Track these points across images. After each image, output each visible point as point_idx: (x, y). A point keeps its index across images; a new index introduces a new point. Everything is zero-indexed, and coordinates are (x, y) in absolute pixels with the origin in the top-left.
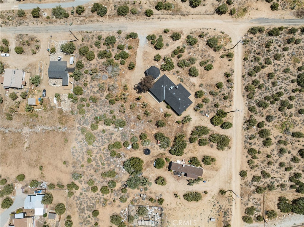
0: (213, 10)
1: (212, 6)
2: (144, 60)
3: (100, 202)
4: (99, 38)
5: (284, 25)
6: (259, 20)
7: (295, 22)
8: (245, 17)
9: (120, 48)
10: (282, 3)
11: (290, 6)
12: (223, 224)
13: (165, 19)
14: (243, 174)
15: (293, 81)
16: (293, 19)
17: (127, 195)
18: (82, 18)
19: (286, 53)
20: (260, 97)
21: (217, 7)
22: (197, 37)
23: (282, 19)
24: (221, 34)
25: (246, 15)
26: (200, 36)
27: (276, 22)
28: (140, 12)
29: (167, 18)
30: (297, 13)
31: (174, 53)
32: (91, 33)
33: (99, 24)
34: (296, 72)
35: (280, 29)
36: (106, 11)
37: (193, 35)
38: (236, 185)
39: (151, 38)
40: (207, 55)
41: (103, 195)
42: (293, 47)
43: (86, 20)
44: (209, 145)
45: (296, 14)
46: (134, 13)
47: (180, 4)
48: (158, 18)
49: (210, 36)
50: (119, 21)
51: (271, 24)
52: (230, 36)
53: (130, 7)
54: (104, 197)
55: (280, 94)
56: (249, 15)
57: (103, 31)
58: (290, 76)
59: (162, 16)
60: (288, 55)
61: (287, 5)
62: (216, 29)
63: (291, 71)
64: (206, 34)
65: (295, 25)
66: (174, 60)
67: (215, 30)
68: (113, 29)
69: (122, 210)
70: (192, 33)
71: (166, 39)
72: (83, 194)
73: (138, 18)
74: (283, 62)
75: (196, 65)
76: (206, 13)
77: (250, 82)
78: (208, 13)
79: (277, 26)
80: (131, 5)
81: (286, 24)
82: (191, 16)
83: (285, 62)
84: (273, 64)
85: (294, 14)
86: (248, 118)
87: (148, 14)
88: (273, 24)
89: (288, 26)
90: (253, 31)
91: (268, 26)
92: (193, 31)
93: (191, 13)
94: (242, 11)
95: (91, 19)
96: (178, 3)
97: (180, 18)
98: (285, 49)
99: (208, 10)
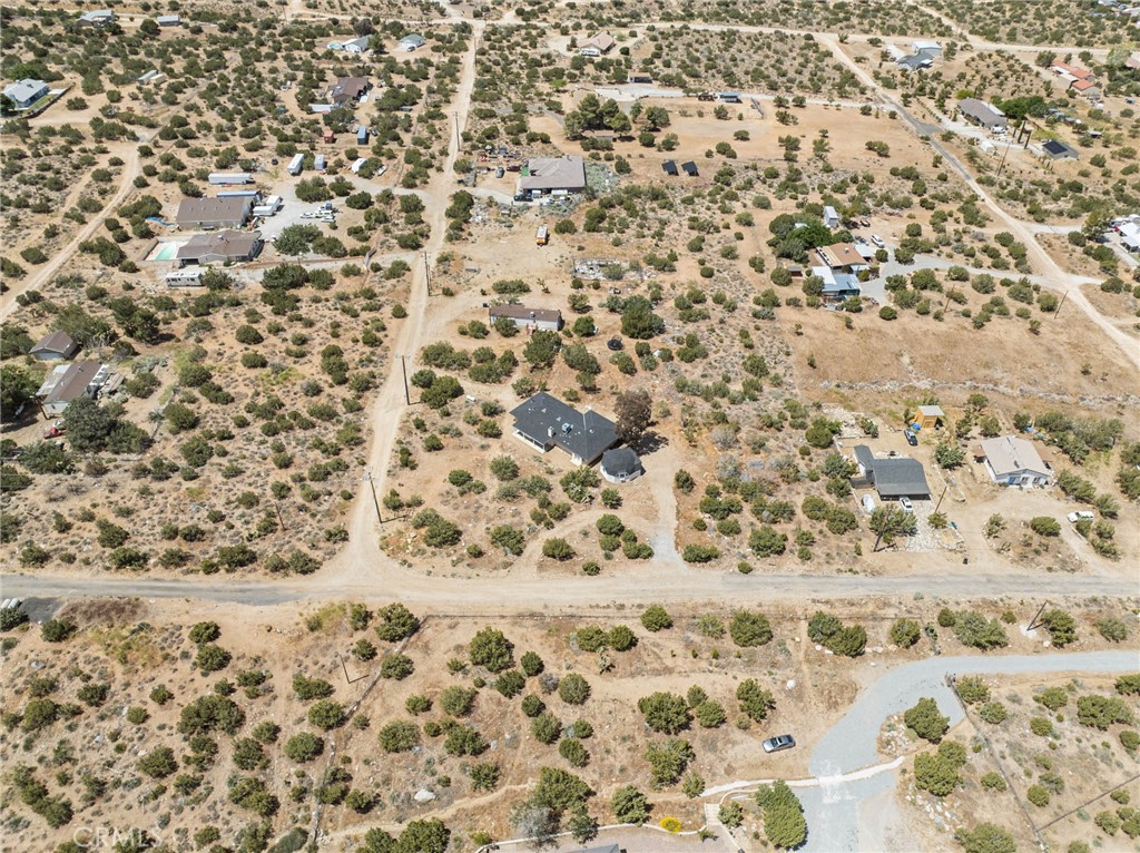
0: (427, 633)
1: (431, 646)
2: (650, 498)
4: (805, 557)
6: (273, 599)
7: (152, 588)
8: (323, 605)
9: (734, 530)
10: (175, 647)
11: (151, 635)
13: (598, 606)
14: (400, 313)
16: (156, 596)
18: (891, 612)
19: (219, 510)
20: (326, 429)
21: (413, 639)
22: (490, 551)
23: (192, 599)
24: (411, 559)
25: (312, 613)
26: (478, 554)
27: (216, 591)
28: (691, 627)
29: (591, 607)
30: (134, 613)
32: (839, 571)
33: (823, 596)
35: (210, 569)
36: (811, 634)
37: (502, 559)
38: (417, 303)
39: (641, 553)
40: (462, 507)
43: (870, 608)
45: (139, 611)
46: (711, 628)
47: (548, 651)
48: (622, 607)
49: (449, 555)
50: (755, 603)
51: (237, 587)
52: (383, 554)
53: (728, 643)
56: (305, 612)
57: (803, 576)
59: (612, 612)
60: (213, 506)
61: (157, 638)
62: (424, 576)
64: (460, 560)
65: (156, 580)
66: (559, 497)
67: (429, 573)
68: (769, 580)
70: (507, 565)
71: (591, 550)
73: (695, 608)
74: (235, 491)
75: (494, 485)
76: (455, 620)
77: (345, 452)
78: (447, 621)
79: (221, 579)
80: (728, 653)
81: (185, 585)
82: (510, 610)
83: (230, 490)
85: (146, 612)
86: (367, 394)
87: (659, 621)
88: (230, 586)
89: (181, 577)
90: (306, 567)
92: (503, 572)
93: (508, 620)
94: (326, 623)
95: (855, 610)
96: (554, 657)
97: (546, 607)
98: (218, 518)
99: (448, 631)
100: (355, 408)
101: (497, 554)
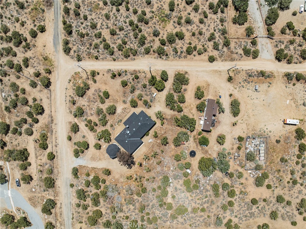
0: (46, 91)
1: (42, 92)
2: (100, 159)
3: (243, 197)
4: (78, 206)
5: (61, 19)
6: (55, 44)
7: (57, 8)
8: (53, 58)
9: (88, 184)
10: (37, 22)
11: (41, 14)
12: (260, 78)
13: (56, 139)
14: (212, 59)
15: (118, 10)
16: (55, 10)
17: (235, 172)
18: (58, 224)
19: (89, 17)
20: (135, 43)
21: (43, 87)
22: (75, 107)
23: (54, 21)
24: (71, 83)
25: (50, 57)
26: (74, 104)
27: (57, 27)
28: (51, 166)
29: (56, 137)
30: (48, 6)
31: (92, 130)
32: (73, 214)
33: (63, 206)
34: (108, 7)
35: (64, 23)
36: (50, 200)
37: (73, 111)
39: (77, 154)
40: (94, 96)
41: (237, 195)
42: (83, 10)
43: (60, 220)
44: (184, 92)
45: (49, 7)
46: (51, 171)
47: (41, 125)
48: (56, 146)
49: (74, 94)
50: (60, 186)
51: (59, 33)
52: (73, 73)
53: (45, 176)
54: (238, 194)
55: (131, 23)
56: (51, 55)
57: (71, 203)
58: (112, 13)
59: (54, 143)
60: (91, 15)
61: (40, 16)
62: (66, 87)
63: (107, 12)
64: (72, 97)
65: (60, 8)
66: (100, 129)
67: (67, 89)
68: (69, 192)
69: (250, 176)
70: (71, 112)
71: (77, 138)
72: (236, 214)
73: (56, 168)
74: (98, 20)
75: (104, 107)
76: (50, 98)
77: (120, 53)
78: (49, 96)
79: (61, 26)
80: (43, 175)
81: (59, 17)
82: (53, 114)
83: (99, 18)
84: (101, 30)
85: (49, 9)
86: (156, 55)
87: (52, 157)
88: (59, 30)
89: (61, 15)
90: (67, 51)
91: (62, 36)
92: (68, 111)
93: (50, 113)
94: (47, 62)
95: (59, 215)
96: (39, 126)
97: (56, 124)
98: (86, 18)
99: (46, 96)
100: (147, 52)
101: (74, 108)
